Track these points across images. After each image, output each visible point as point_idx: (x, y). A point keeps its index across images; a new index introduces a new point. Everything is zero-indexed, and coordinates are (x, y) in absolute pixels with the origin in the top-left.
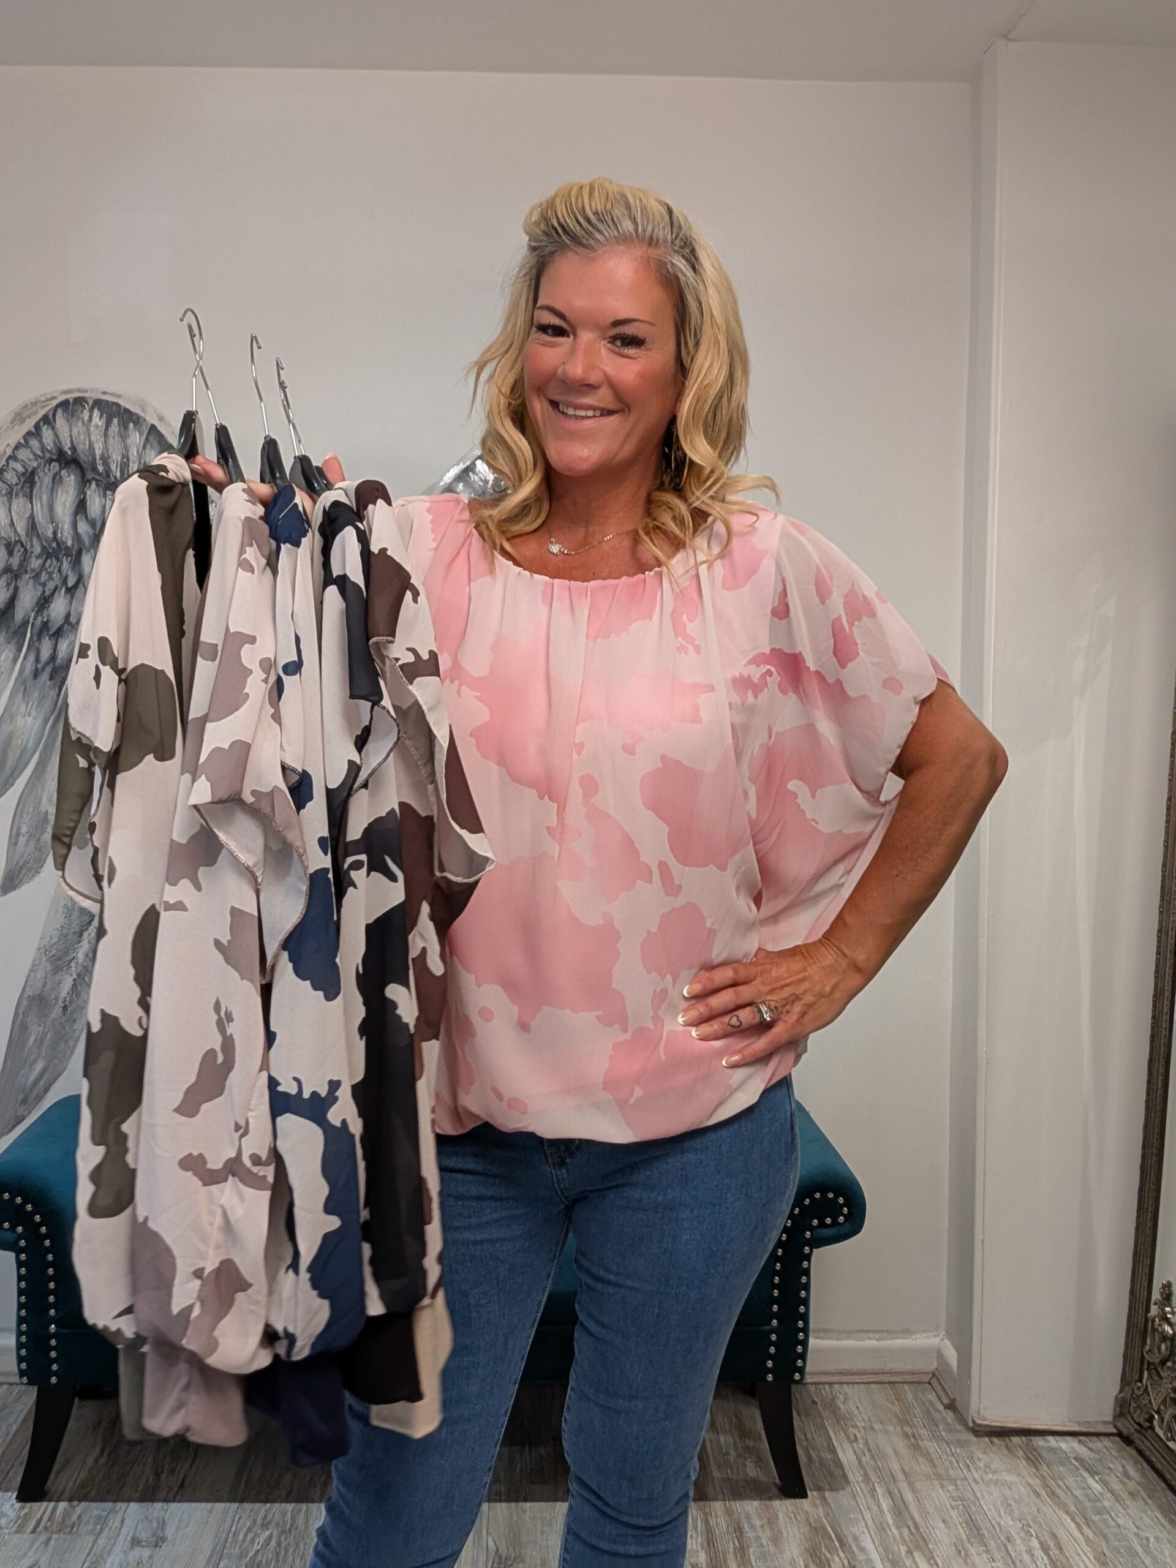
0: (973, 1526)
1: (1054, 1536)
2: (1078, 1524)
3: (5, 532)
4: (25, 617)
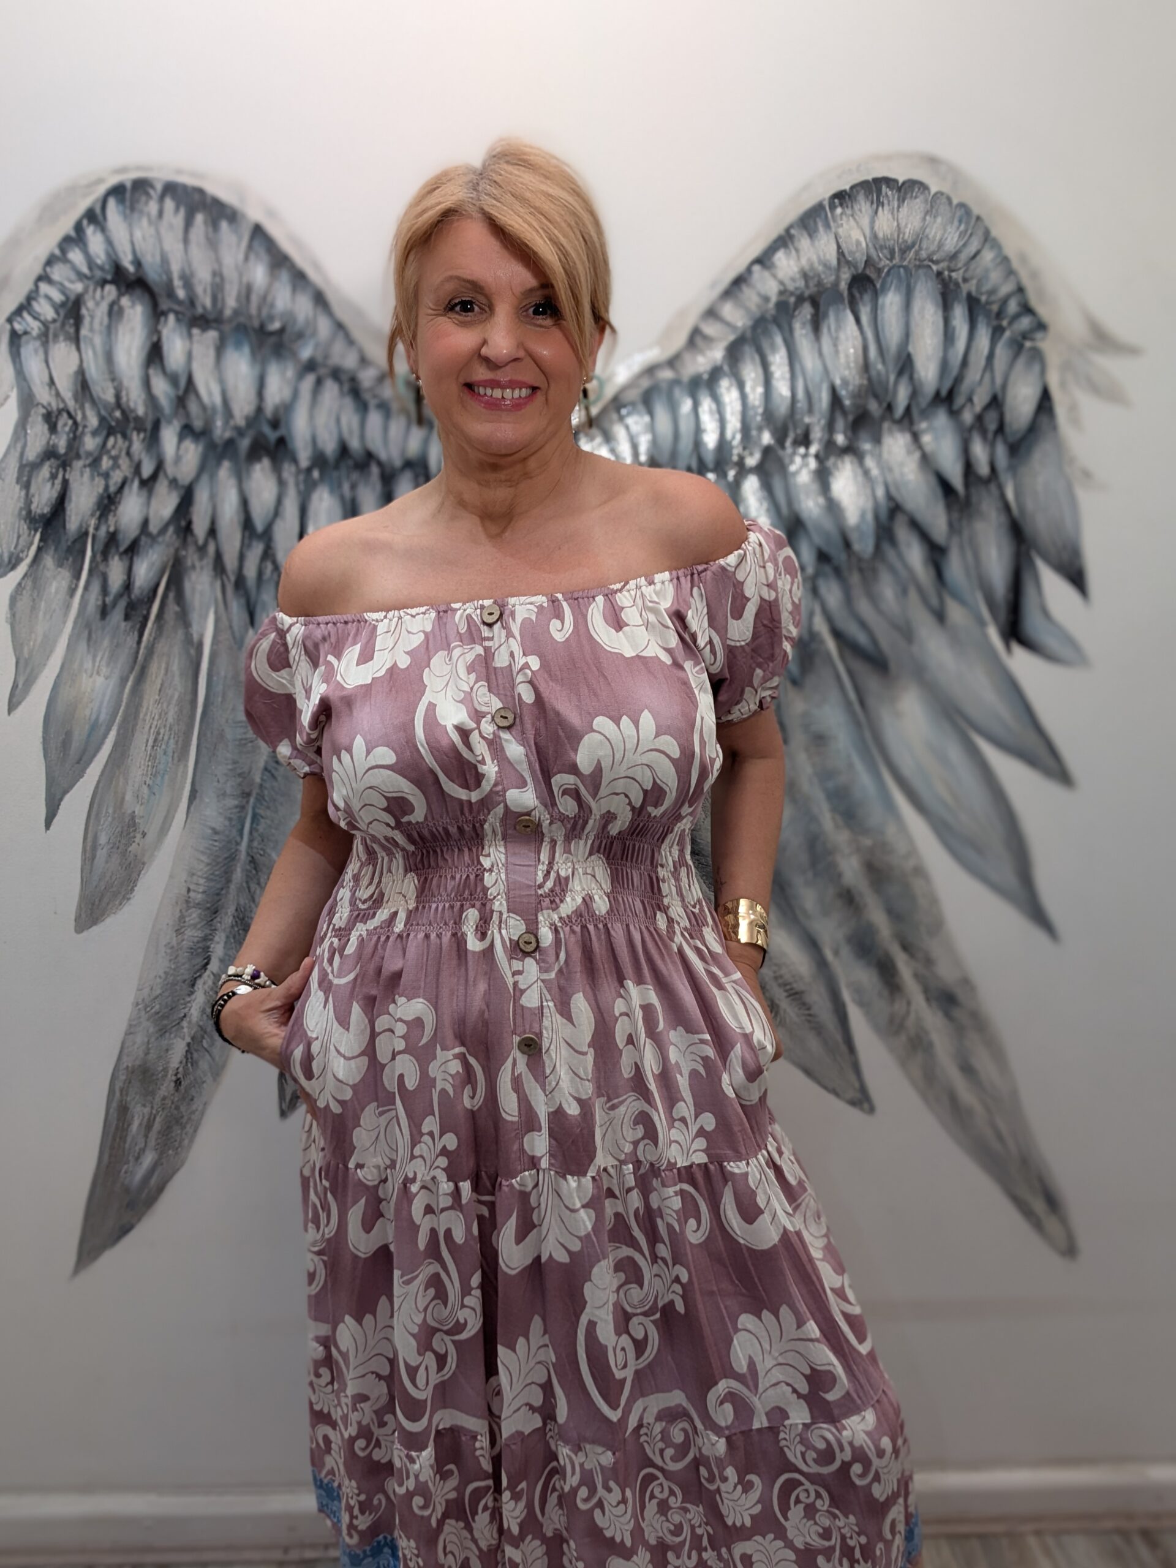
3: (43, 395)
4: (81, 526)
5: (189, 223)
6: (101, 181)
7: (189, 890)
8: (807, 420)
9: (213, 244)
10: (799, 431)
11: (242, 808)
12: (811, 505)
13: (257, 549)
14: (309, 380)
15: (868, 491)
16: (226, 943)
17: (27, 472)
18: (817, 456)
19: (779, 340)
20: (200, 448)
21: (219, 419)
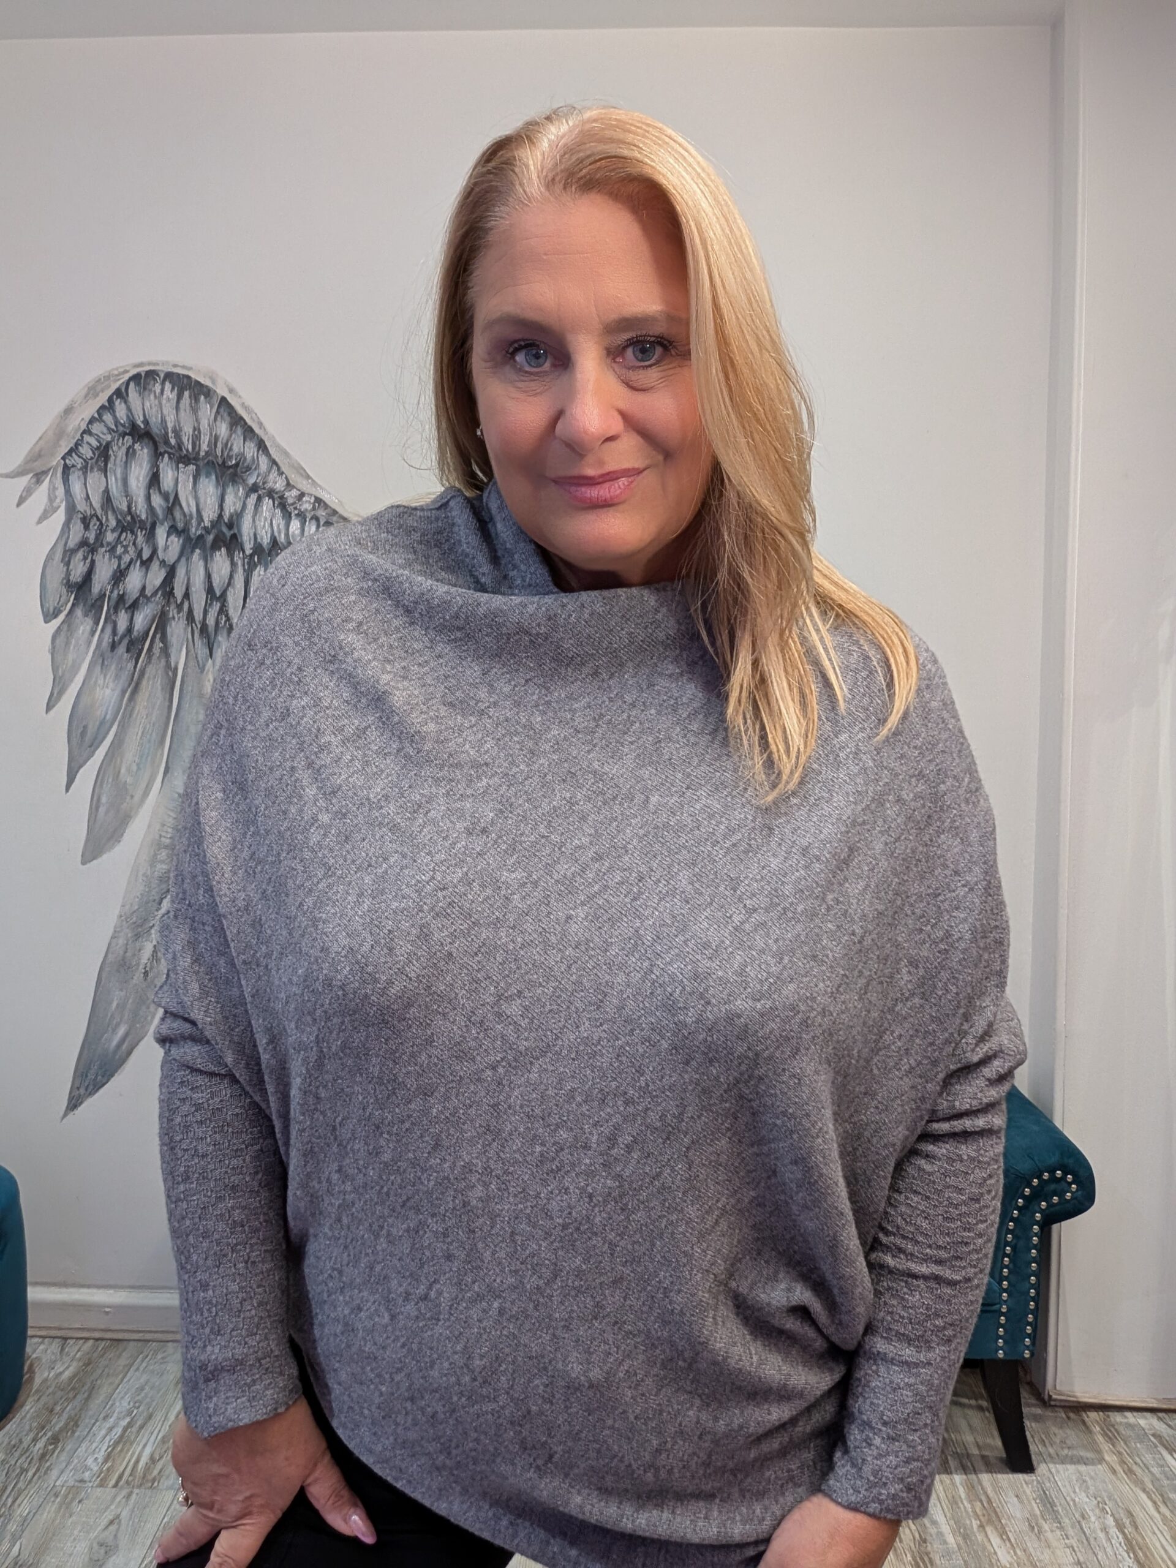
0: (1047, 1502)
1: (1130, 1514)
2: (1155, 1503)
3: (82, 506)
4: (101, 590)
5: (180, 397)
6: (126, 372)
7: (160, 836)
9: (195, 410)
13: (217, 606)
14: (254, 497)
17: (69, 554)
20: (181, 541)
21: (194, 522)
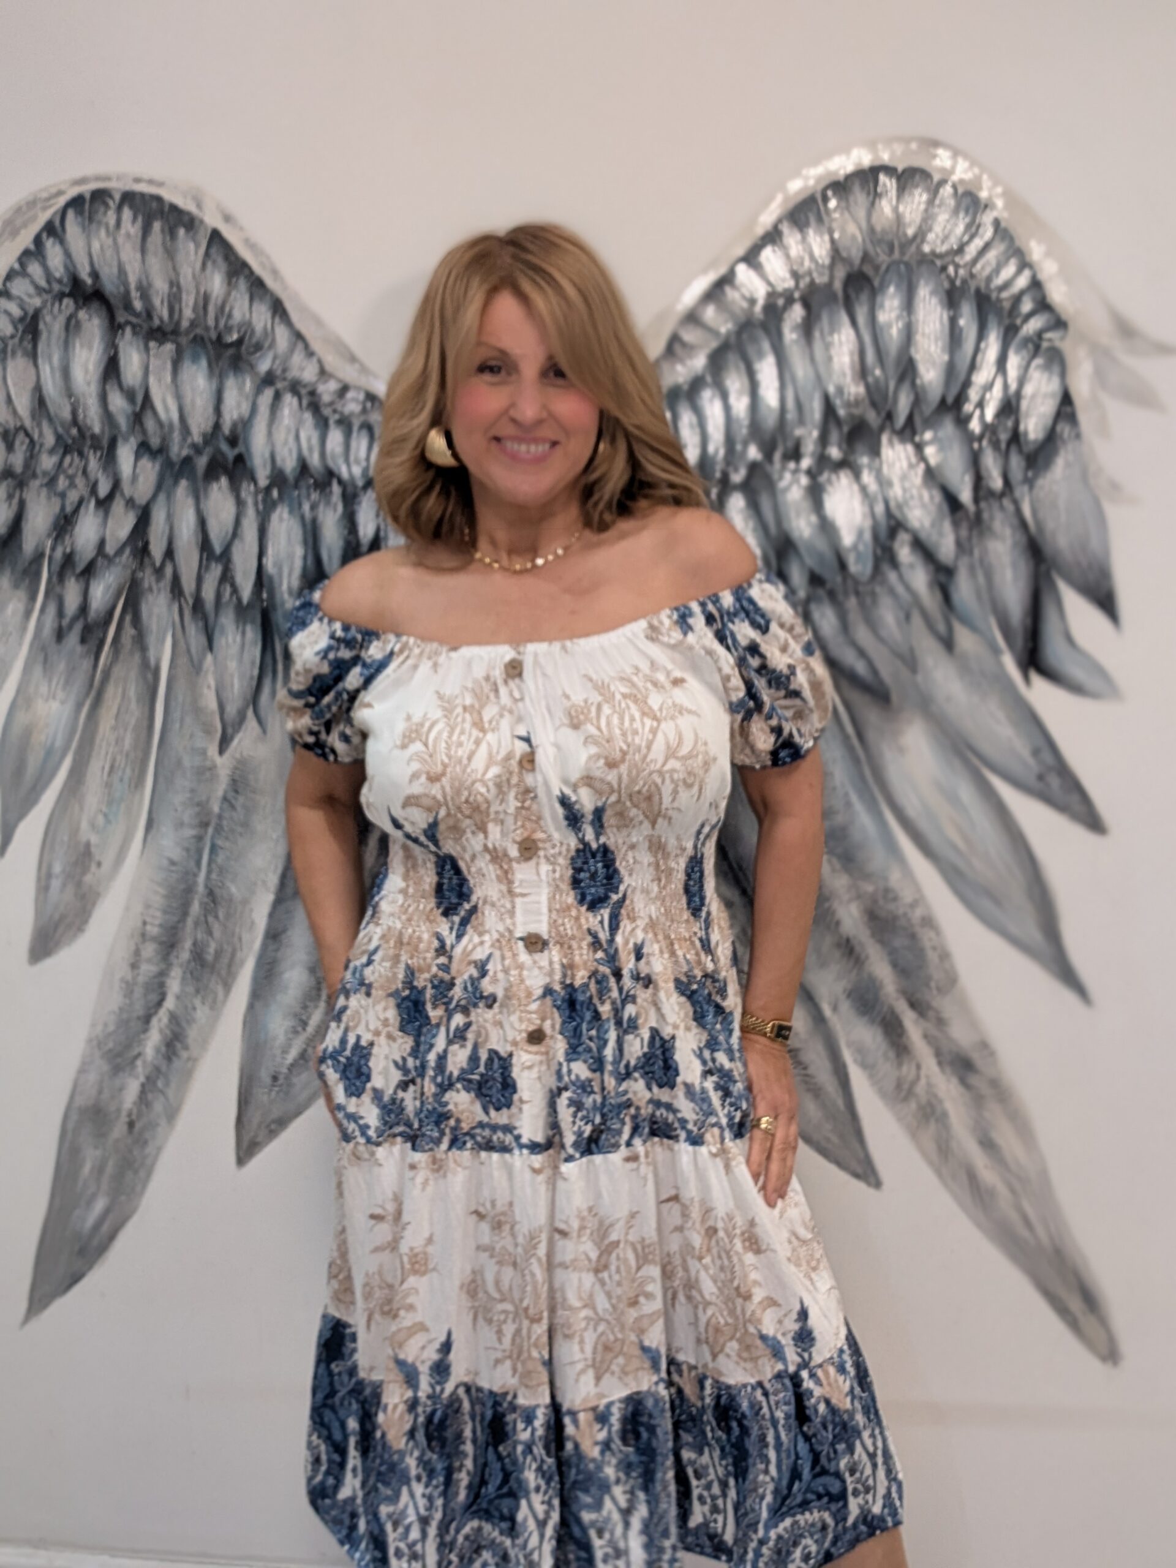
4: (37, 547)
5: (146, 230)
6: (60, 193)
7: (145, 923)
8: (798, 432)
9: (170, 253)
10: (790, 444)
11: (200, 838)
12: (802, 526)
13: (216, 571)
14: (268, 394)
15: (867, 509)
16: (183, 979)
18: (809, 472)
19: (766, 345)
20: (157, 467)
21: (176, 436)
